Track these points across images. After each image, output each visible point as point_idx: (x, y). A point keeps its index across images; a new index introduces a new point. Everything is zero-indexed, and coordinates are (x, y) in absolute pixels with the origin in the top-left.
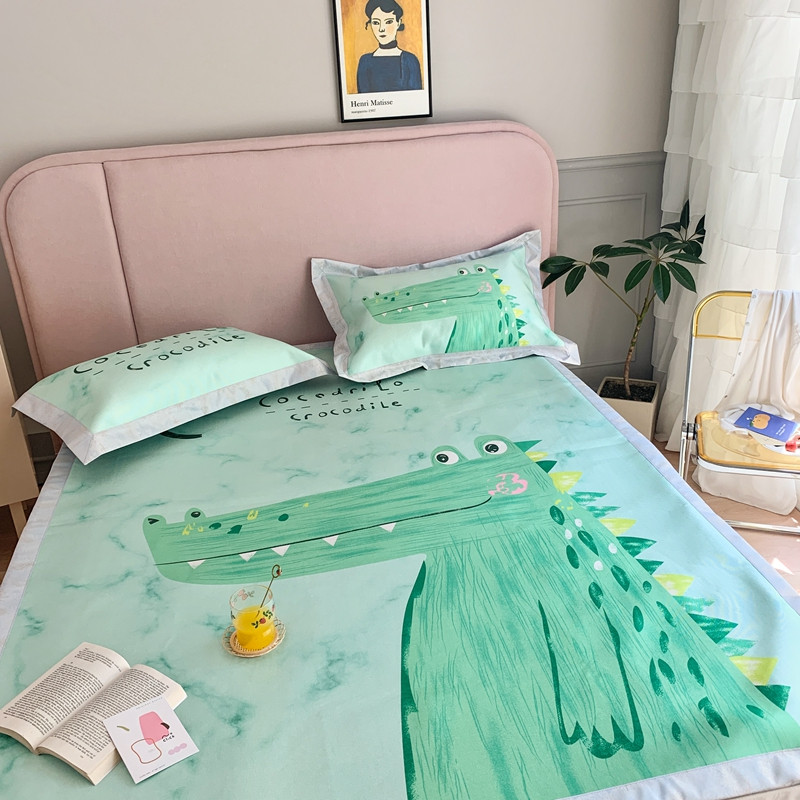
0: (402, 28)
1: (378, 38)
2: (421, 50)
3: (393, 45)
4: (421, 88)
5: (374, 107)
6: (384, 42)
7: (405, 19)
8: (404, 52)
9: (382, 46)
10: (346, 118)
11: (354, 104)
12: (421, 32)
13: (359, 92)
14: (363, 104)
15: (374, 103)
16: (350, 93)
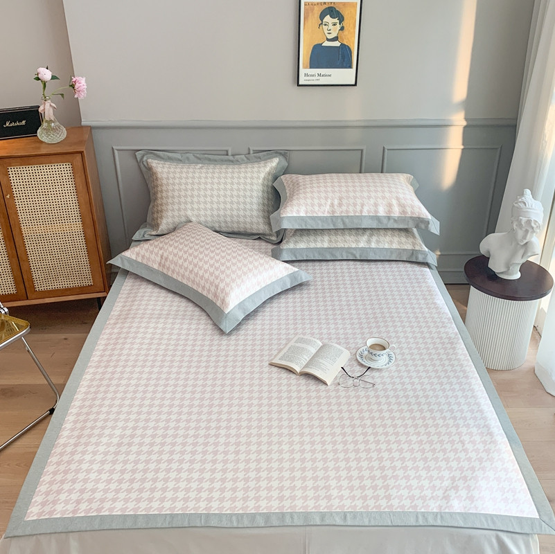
0: (342, 29)
1: (326, 34)
2: (353, 43)
3: (335, 39)
4: (350, 67)
5: (319, 78)
6: (330, 37)
7: (345, 23)
8: (342, 44)
9: (328, 40)
10: (300, 83)
11: (306, 75)
12: (355, 32)
13: (310, 68)
14: (312, 76)
15: (319, 75)
16: (304, 68)
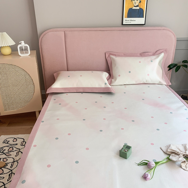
0: (140, 2)
1: (134, 4)
2: (144, 8)
3: (137, 6)
4: (143, 17)
5: (131, 21)
6: (135, 5)
8: (140, 8)
9: (135, 6)
10: (123, 24)
11: (126, 20)
12: (145, 3)
13: (127, 18)
14: (128, 21)
15: (131, 20)
16: (125, 18)
